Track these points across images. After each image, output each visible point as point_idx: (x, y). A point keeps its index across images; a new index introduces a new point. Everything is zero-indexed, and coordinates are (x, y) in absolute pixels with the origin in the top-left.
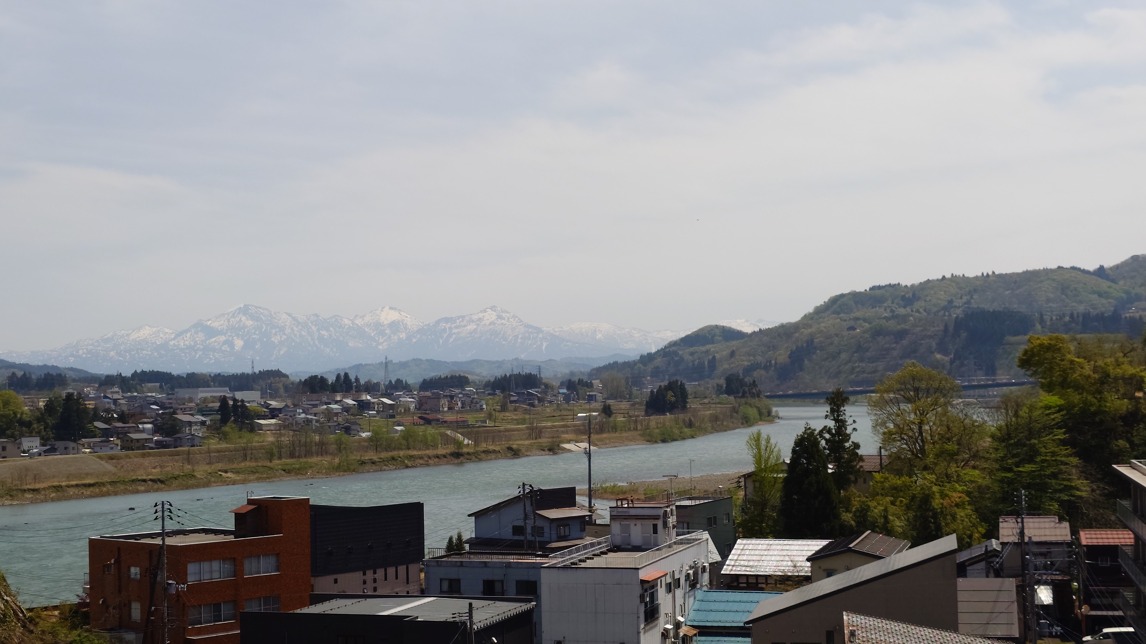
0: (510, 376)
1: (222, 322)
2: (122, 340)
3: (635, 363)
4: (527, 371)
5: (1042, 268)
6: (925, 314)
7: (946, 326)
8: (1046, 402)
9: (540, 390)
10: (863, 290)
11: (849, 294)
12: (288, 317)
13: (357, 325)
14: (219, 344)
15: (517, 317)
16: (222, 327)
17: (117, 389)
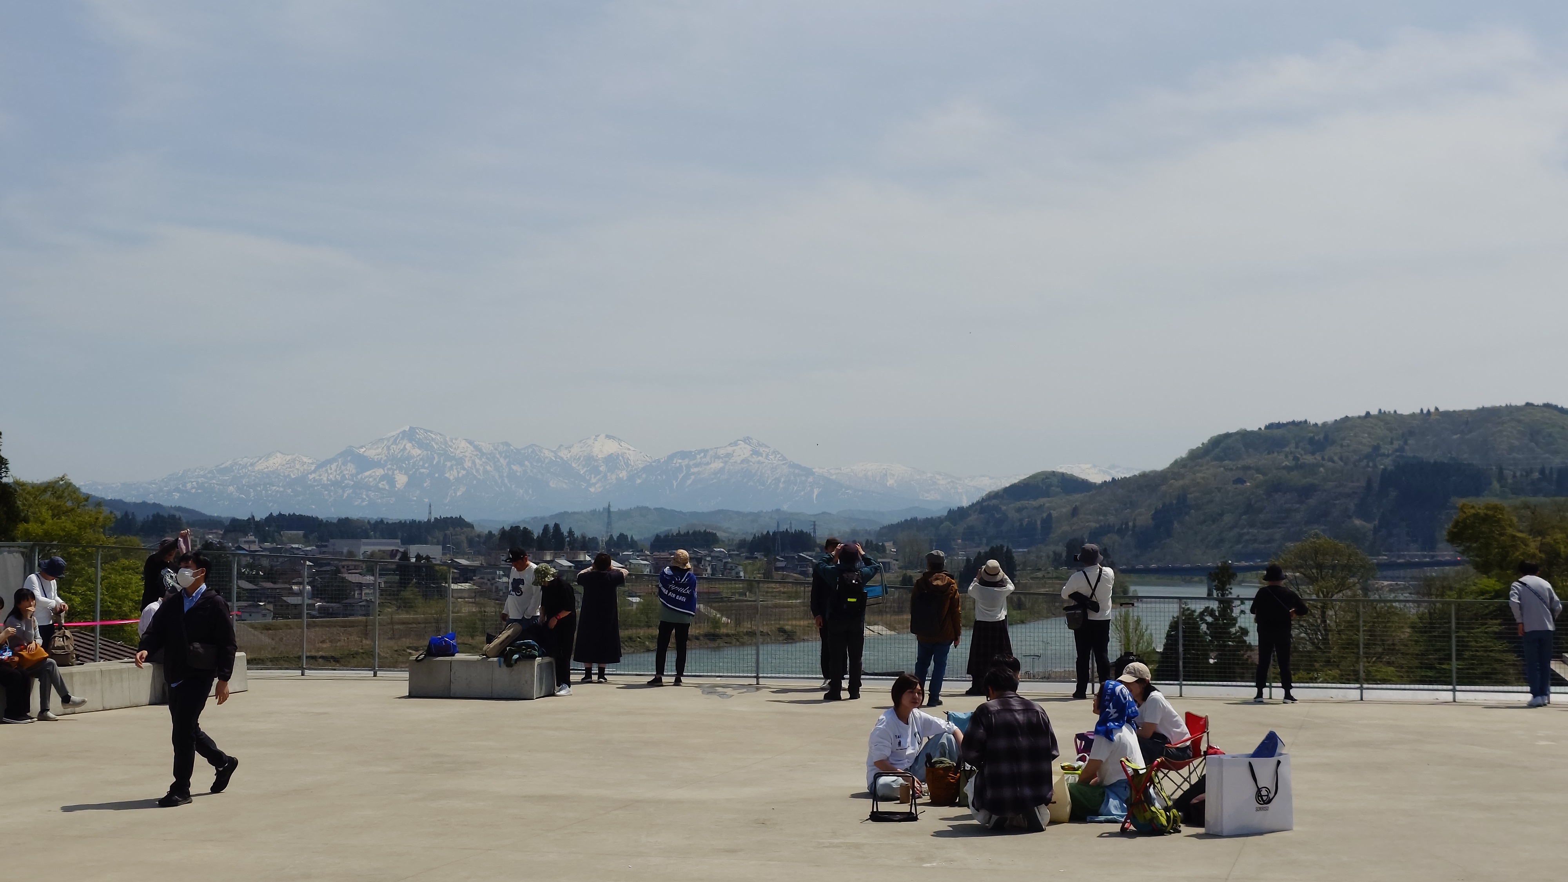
0: (774, 533)
1: (380, 450)
2: (244, 470)
3: (940, 521)
4: (795, 528)
5: (1504, 405)
6: (1341, 464)
7: (1369, 482)
8: (1482, 586)
9: (814, 553)
10: (1256, 429)
11: (1237, 433)
12: (469, 445)
13: (562, 458)
14: (375, 479)
15: (779, 454)
16: (380, 456)
17: (252, 538)
